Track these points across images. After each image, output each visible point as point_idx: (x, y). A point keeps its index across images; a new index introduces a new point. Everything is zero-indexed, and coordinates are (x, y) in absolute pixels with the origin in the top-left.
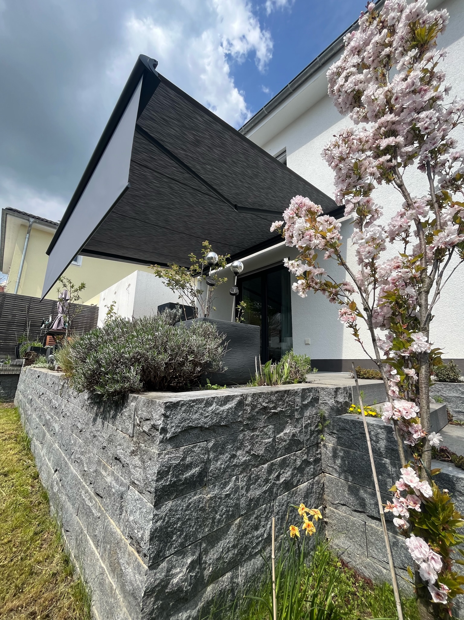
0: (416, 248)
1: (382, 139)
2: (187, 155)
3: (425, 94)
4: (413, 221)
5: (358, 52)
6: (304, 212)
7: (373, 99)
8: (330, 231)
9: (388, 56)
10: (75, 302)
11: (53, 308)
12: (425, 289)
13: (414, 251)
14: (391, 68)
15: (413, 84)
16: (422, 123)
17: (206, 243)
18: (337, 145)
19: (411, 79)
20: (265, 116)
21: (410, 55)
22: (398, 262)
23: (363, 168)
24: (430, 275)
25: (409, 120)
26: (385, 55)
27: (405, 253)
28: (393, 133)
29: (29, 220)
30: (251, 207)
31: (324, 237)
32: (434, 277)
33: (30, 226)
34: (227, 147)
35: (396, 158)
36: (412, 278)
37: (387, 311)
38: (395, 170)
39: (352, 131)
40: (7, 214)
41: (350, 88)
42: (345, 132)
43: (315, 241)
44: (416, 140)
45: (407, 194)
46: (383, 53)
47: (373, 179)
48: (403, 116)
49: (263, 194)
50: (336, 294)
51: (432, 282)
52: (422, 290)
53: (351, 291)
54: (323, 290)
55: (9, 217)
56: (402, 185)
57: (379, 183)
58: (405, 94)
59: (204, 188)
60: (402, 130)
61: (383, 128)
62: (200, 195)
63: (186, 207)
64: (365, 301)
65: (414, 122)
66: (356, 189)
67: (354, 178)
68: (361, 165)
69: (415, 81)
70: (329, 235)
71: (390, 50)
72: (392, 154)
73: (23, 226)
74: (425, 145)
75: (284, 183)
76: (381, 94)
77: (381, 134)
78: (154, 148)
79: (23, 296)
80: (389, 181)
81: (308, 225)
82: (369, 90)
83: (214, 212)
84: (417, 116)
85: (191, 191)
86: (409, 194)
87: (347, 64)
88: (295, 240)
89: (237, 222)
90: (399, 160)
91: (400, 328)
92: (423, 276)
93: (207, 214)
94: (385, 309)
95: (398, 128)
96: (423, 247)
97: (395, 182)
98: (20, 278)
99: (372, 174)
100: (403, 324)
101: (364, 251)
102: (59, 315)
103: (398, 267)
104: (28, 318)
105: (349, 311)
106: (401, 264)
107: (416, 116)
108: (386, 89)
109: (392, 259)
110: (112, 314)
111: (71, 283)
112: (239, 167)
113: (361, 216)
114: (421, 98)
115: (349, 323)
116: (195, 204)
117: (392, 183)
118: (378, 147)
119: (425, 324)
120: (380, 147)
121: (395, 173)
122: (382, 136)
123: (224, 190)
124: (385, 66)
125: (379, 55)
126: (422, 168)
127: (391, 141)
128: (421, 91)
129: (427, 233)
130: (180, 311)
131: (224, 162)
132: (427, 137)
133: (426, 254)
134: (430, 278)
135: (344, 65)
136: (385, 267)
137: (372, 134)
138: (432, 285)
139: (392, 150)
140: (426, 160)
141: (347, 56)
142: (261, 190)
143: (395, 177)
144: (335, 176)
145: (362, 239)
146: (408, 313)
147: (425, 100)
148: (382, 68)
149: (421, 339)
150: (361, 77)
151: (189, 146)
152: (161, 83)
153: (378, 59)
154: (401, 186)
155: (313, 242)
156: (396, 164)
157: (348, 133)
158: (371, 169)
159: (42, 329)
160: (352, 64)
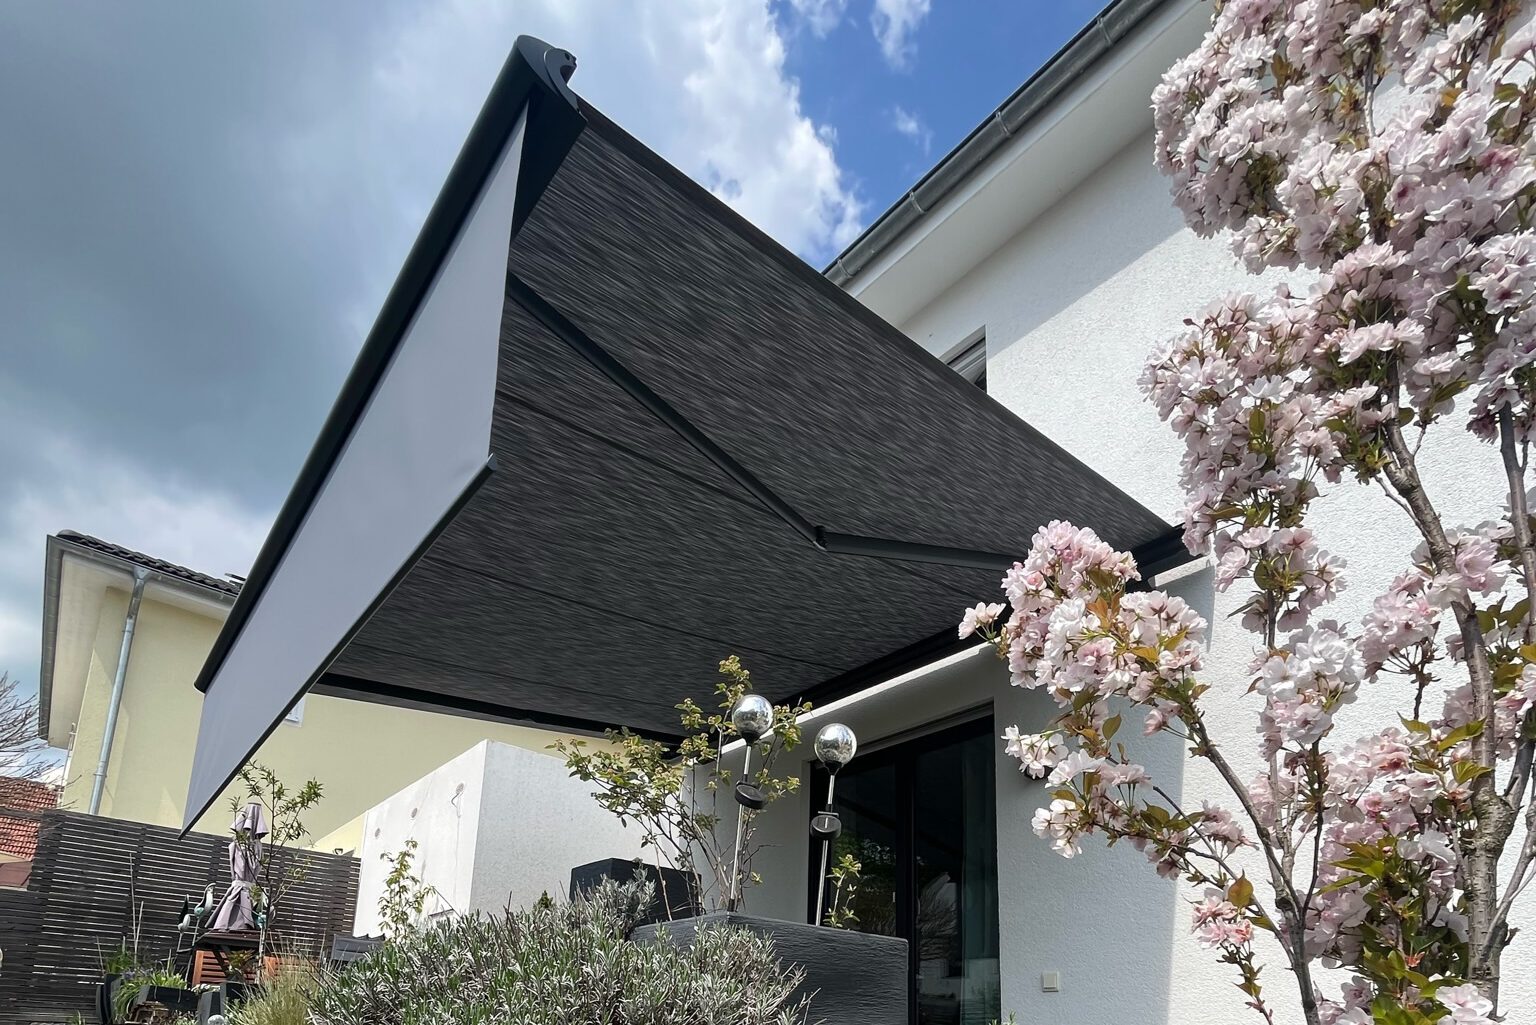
0: (1458, 699)
1: (1346, 327)
2: (663, 365)
3: (1504, 173)
4: (1450, 611)
5: (1265, 21)
6: (1077, 578)
7: (1317, 191)
8: (1170, 644)
9: (1373, 39)
10: (289, 844)
11: (215, 862)
12: (1488, 839)
13: (1449, 709)
14: (1380, 80)
15: (1466, 141)
16: (1493, 276)
17: (731, 664)
18: (1194, 355)
19: (1458, 122)
20: (917, 221)
21: (1457, 36)
22: (1397, 750)
23: (1281, 430)
24: (1507, 793)
25: (1445, 264)
26: (1362, 36)
27: (1417, 715)
28: (1382, 308)
29: (132, 573)
30: (869, 533)
31: (1145, 664)
32: (1520, 800)
33: (137, 592)
34: (796, 336)
35: (1394, 396)
36: (1443, 805)
37: (1350, 907)
38: (1391, 435)
39: (1251, 307)
40: (62, 553)
41: (1235, 148)
42: (1225, 308)
43: (1118, 675)
44: (1465, 332)
45: (1429, 518)
46: (1356, 30)
47: (1315, 467)
48: (1423, 251)
49: (911, 492)
50: (1182, 850)
51: (1513, 816)
52: (1478, 843)
53: (1231, 841)
54: (1138, 835)
55: (69, 563)
56: (1414, 488)
57: (1333, 475)
58: (1430, 177)
59: (715, 472)
60: (1419, 298)
61: (1352, 294)
62: (701, 496)
63: (655, 533)
64: (1280, 874)
65: (1462, 272)
66: (1256, 500)
67: (1250, 461)
68: (1275, 421)
69: (1473, 131)
70: (1166, 659)
71: (1378, 20)
72: (1382, 379)
73: (113, 591)
74: (1498, 350)
75: (982, 455)
76: (1346, 172)
77: (1343, 312)
78: (555, 345)
79: (118, 821)
80: (1366, 473)
81: (1095, 622)
82: (1306, 162)
83: (745, 552)
84: (1475, 252)
85: (674, 482)
86: (1436, 518)
87: (1227, 65)
88: (1043, 666)
89: (821, 582)
90: (1405, 399)
91: (1396, 965)
92: (1482, 797)
93: (720, 559)
94: (1345, 902)
95: (1405, 290)
96: (1484, 698)
97: (1390, 475)
98: (107, 763)
99: (1313, 450)
100: (1406, 950)
101: (1290, 718)
102: (234, 884)
103: (1396, 765)
104: (136, 893)
105: (1227, 908)
106: (1405, 755)
107: (1469, 250)
108: (1366, 156)
109: (1375, 739)
110: (403, 882)
111: (274, 782)
112: (836, 404)
113: (1270, 593)
114: (1491, 187)
115: (1226, 948)
116: (683, 526)
117: (1379, 481)
118: (1333, 355)
119: (1485, 958)
120: (1338, 354)
121: (1390, 444)
122: (1349, 318)
123: (782, 478)
124: (1359, 74)
125: (1340, 34)
126: (1485, 426)
127: (1378, 335)
128: (1489, 165)
129: (1493, 648)
130: (650, 887)
131: (785, 386)
132: (1506, 324)
133: (1493, 722)
134: (1506, 804)
135: (1213, 64)
136: (1351, 763)
137: (1313, 314)
138: (1511, 827)
139: (1383, 367)
140: (1501, 401)
141: (1224, 34)
142: (907, 479)
143: (1388, 459)
144: (1185, 456)
145: (1285, 678)
146: (1424, 917)
147: (1504, 196)
148: (1348, 78)
149: (1470, 1005)
150: (1276, 110)
151: (669, 334)
152: (587, 131)
153: (1337, 47)
154: (1409, 490)
155: (1110, 676)
156: (1393, 415)
157: (1235, 312)
158: (1312, 434)
159: (182, 930)
160: (1243, 66)
